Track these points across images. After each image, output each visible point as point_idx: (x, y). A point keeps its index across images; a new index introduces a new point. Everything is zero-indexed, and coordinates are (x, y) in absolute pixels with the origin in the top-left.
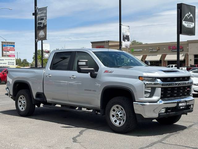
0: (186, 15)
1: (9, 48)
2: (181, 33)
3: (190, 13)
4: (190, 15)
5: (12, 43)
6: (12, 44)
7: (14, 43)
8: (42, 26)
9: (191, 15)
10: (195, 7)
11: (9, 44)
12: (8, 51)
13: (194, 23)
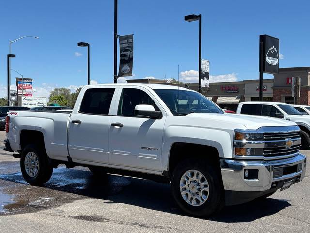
0: (270, 50)
1: (25, 86)
2: (264, 70)
3: (273, 47)
4: (273, 49)
5: (29, 79)
6: (29, 81)
7: (31, 79)
8: (126, 59)
9: (275, 50)
10: (279, 40)
11: (25, 81)
12: (24, 90)
13: (277, 60)
